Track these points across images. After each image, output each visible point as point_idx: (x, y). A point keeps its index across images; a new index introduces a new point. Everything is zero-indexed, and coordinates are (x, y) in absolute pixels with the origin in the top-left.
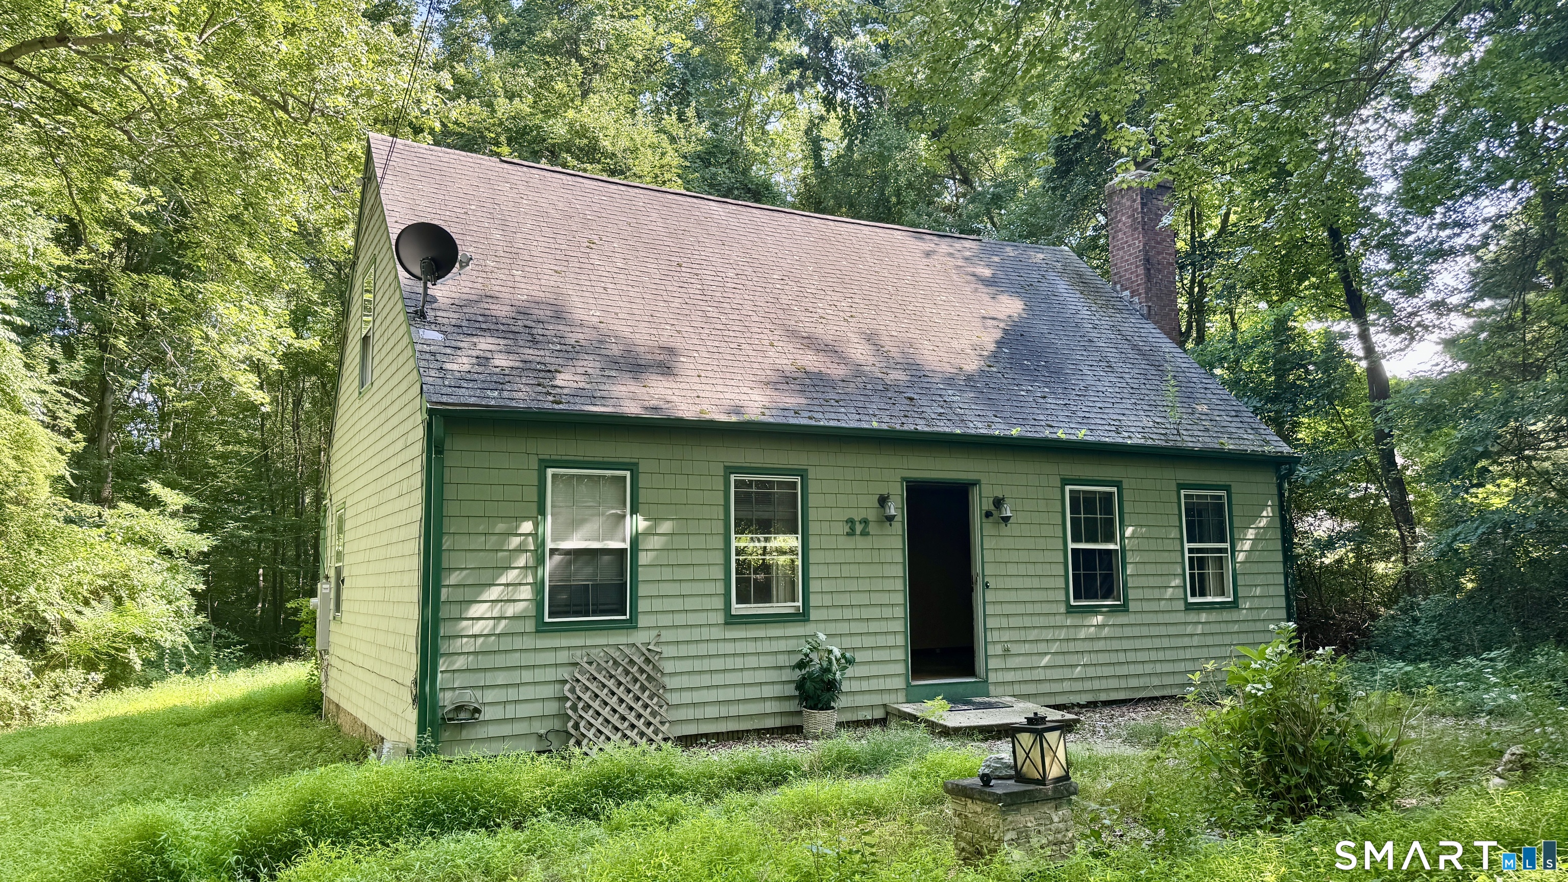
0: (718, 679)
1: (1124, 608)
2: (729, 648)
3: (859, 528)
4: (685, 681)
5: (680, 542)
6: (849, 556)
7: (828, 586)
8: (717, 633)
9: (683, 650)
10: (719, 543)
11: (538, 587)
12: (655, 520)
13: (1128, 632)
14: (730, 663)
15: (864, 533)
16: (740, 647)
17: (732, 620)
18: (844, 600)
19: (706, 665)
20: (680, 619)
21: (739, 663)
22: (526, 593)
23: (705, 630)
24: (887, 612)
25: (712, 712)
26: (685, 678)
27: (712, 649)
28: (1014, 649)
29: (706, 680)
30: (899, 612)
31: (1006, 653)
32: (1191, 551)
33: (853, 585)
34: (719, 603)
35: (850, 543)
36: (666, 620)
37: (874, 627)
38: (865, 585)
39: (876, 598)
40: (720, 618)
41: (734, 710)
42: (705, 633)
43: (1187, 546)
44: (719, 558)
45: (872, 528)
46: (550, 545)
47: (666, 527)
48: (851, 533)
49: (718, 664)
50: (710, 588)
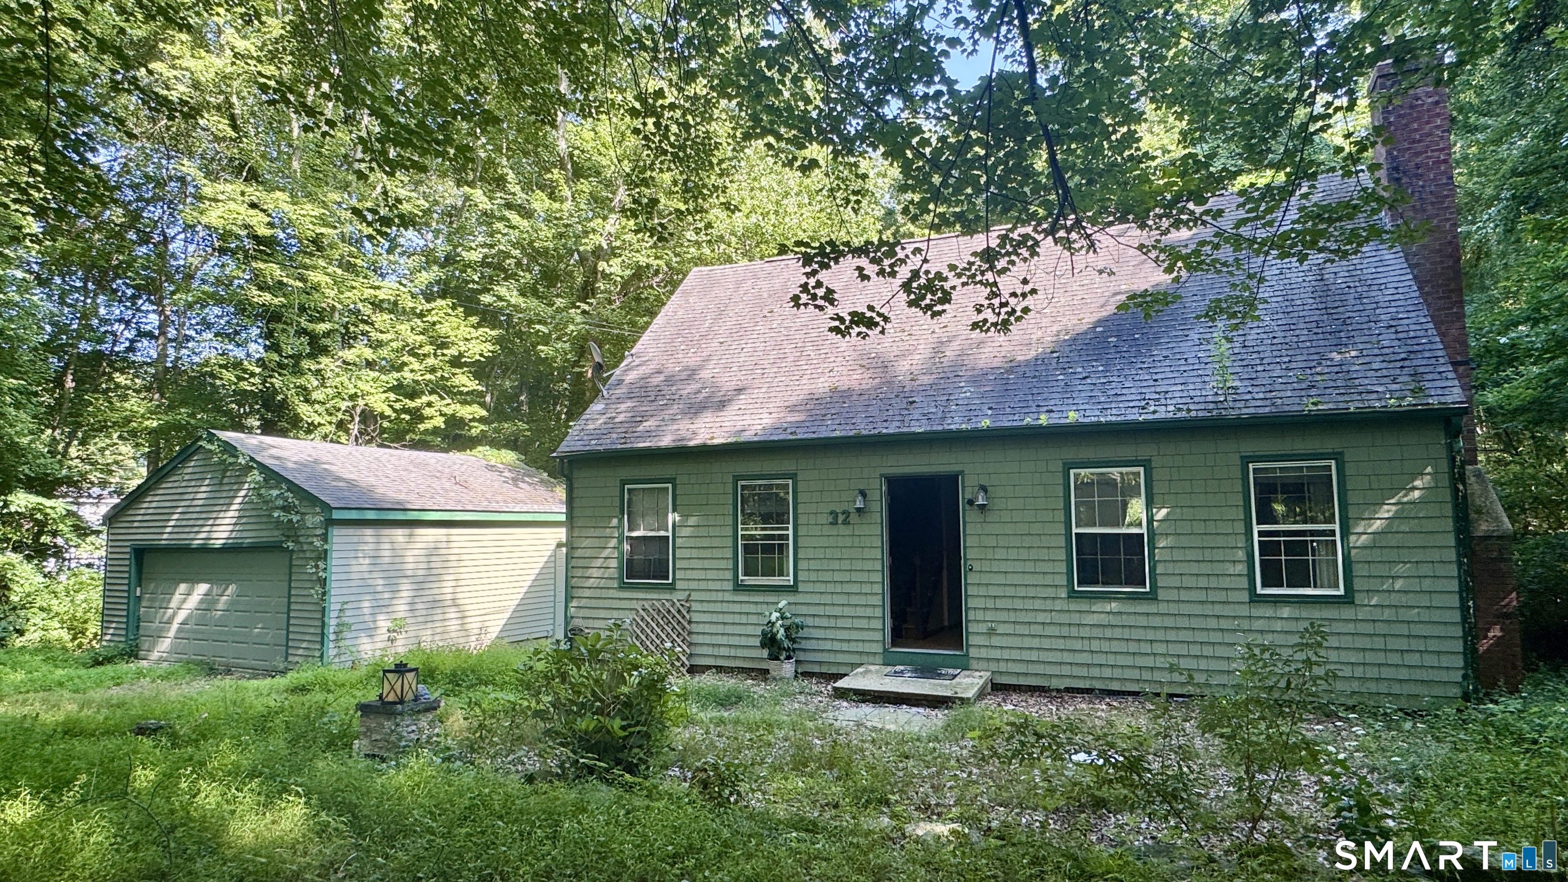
0: (729, 629)
1: (1152, 597)
2: (737, 608)
3: (841, 518)
4: (707, 628)
5: (703, 532)
6: (832, 542)
7: (813, 565)
8: (728, 597)
9: (706, 607)
10: (729, 531)
11: (620, 559)
12: (685, 516)
13: (1157, 621)
14: (737, 618)
15: (846, 522)
16: (746, 608)
17: (739, 588)
18: (827, 576)
19: (721, 618)
20: (703, 585)
21: (744, 619)
22: (614, 563)
23: (720, 594)
24: (866, 589)
25: (724, 651)
26: (707, 626)
27: (725, 607)
28: (1001, 629)
29: (720, 629)
30: (878, 589)
31: (991, 632)
32: (1261, 533)
33: (836, 565)
34: (729, 575)
35: (834, 531)
36: (694, 585)
37: (854, 600)
38: (846, 565)
39: (856, 577)
40: (729, 586)
41: (740, 653)
42: (720, 596)
43: (1256, 529)
44: (729, 542)
45: (854, 518)
46: (626, 534)
47: (692, 521)
48: (834, 523)
49: (729, 619)
50: (723, 564)
